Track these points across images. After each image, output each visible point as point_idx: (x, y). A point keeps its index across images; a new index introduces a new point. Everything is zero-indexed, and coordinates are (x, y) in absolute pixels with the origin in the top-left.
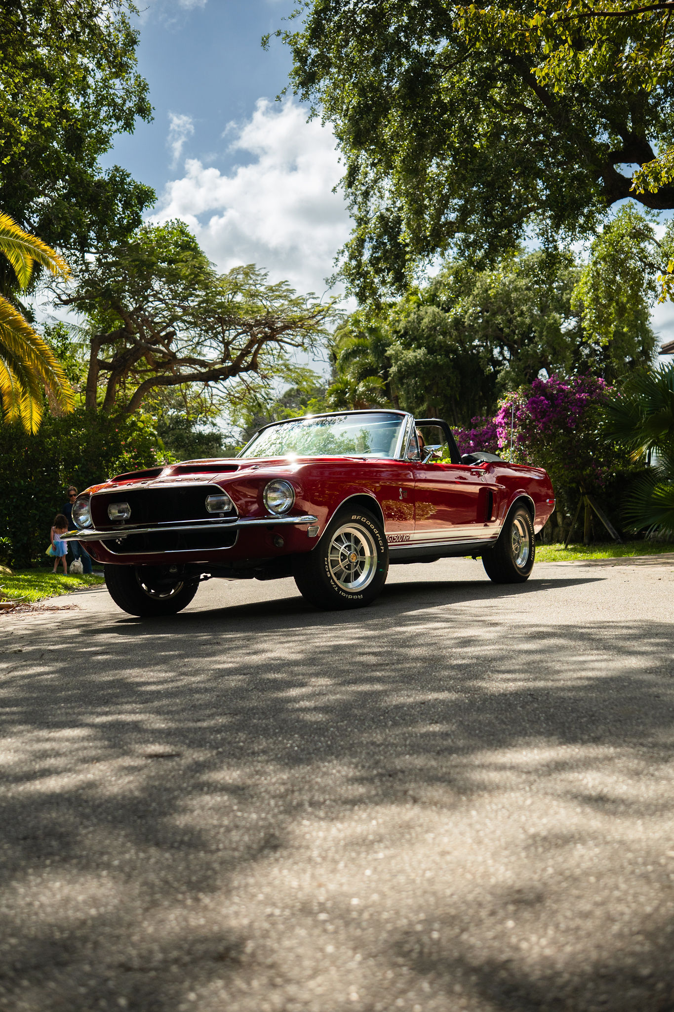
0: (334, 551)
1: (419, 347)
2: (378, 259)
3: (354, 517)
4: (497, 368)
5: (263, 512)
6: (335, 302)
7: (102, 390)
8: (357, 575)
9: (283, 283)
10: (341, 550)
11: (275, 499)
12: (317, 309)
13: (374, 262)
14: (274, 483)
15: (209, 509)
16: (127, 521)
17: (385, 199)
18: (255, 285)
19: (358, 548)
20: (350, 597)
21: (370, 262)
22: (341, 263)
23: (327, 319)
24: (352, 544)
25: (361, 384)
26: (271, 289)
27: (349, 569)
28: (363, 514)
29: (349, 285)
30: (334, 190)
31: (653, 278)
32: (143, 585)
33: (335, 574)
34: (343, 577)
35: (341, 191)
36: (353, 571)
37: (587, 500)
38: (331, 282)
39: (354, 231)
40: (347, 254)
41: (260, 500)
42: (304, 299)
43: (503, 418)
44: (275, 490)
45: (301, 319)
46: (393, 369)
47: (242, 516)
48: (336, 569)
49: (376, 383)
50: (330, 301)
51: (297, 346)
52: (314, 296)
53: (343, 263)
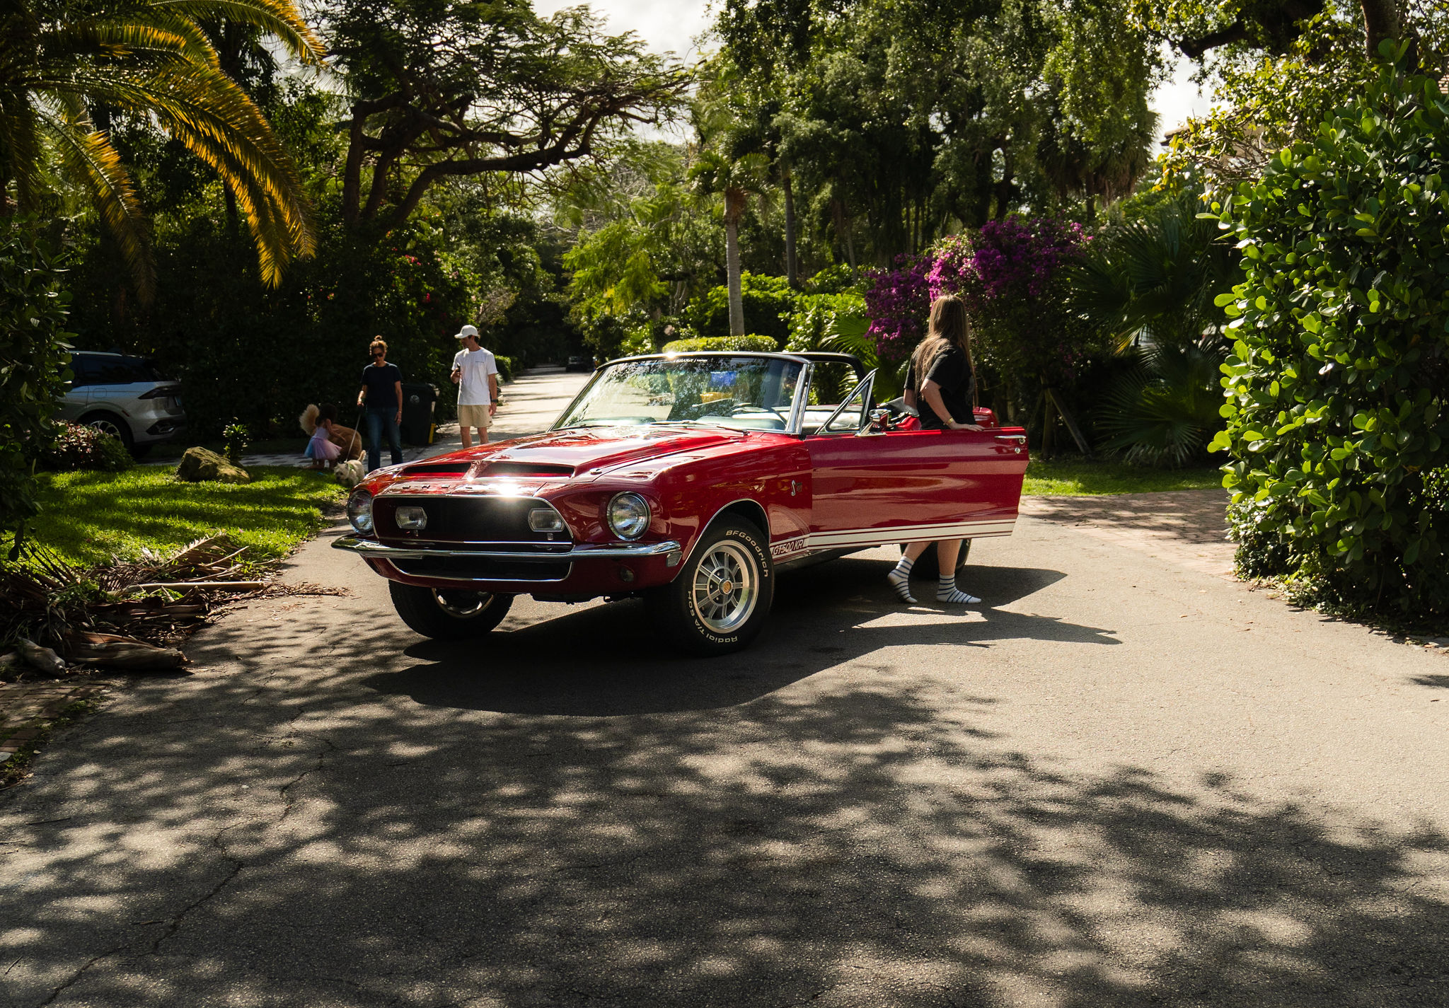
0: (702, 579)
2: (768, 10)
3: (729, 533)
4: (933, 148)
5: (608, 538)
7: (367, 176)
8: (731, 608)
9: (632, 33)
10: (710, 578)
11: (622, 518)
12: (678, 74)
13: (763, 13)
14: (621, 497)
15: (534, 528)
16: (423, 533)
18: (589, 37)
19: (734, 573)
20: (720, 640)
21: (758, 13)
22: (715, 14)
23: (692, 85)
24: (726, 568)
25: (738, 164)
26: (612, 42)
27: (720, 601)
28: (741, 527)
29: (725, 45)
32: (440, 598)
33: (701, 609)
34: (711, 613)
36: (725, 604)
37: (1049, 396)
38: (700, 41)
41: (605, 521)
42: (659, 58)
43: (939, 275)
44: (622, 507)
46: (782, 146)
47: (578, 542)
48: (704, 602)
49: (759, 163)
51: (648, 122)
52: (674, 56)
53: (718, 14)
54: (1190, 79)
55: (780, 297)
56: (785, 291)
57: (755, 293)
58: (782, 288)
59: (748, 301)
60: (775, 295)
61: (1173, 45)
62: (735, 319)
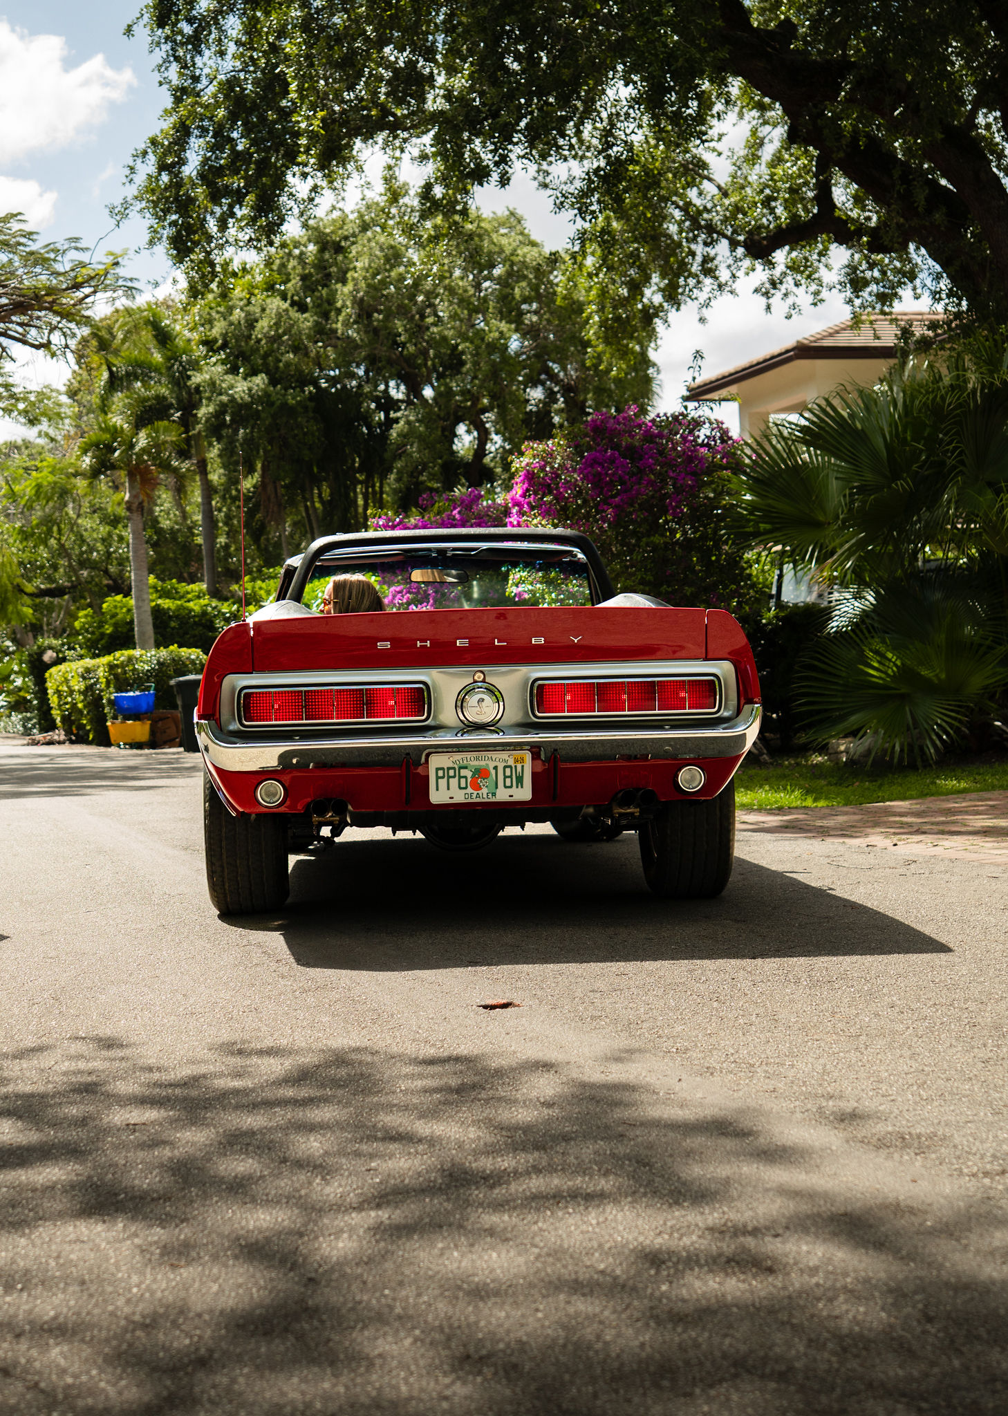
1: (254, 372)
2: (219, 172)
4: (392, 415)
6: (117, 264)
9: (16, 215)
12: (84, 272)
13: (209, 174)
17: (229, 57)
21: (202, 175)
22: (140, 178)
23: (99, 295)
25: (143, 435)
29: (154, 222)
30: (129, 31)
31: (712, 253)
35: (143, 33)
38: (120, 213)
39: (167, 112)
40: (152, 159)
42: (56, 251)
45: (51, 291)
46: (204, 411)
49: (170, 434)
50: (109, 260)
51: (37, 347)
52: (79, 245)
53: (145, 177)
54: (756, 291)
55: (197, 608)
56: (202, 602)
57: (166, 603)
58: (199, 597)
59: (158, 613)
60: (191, 605)
61: (734, 244)
62: (142, 633)
